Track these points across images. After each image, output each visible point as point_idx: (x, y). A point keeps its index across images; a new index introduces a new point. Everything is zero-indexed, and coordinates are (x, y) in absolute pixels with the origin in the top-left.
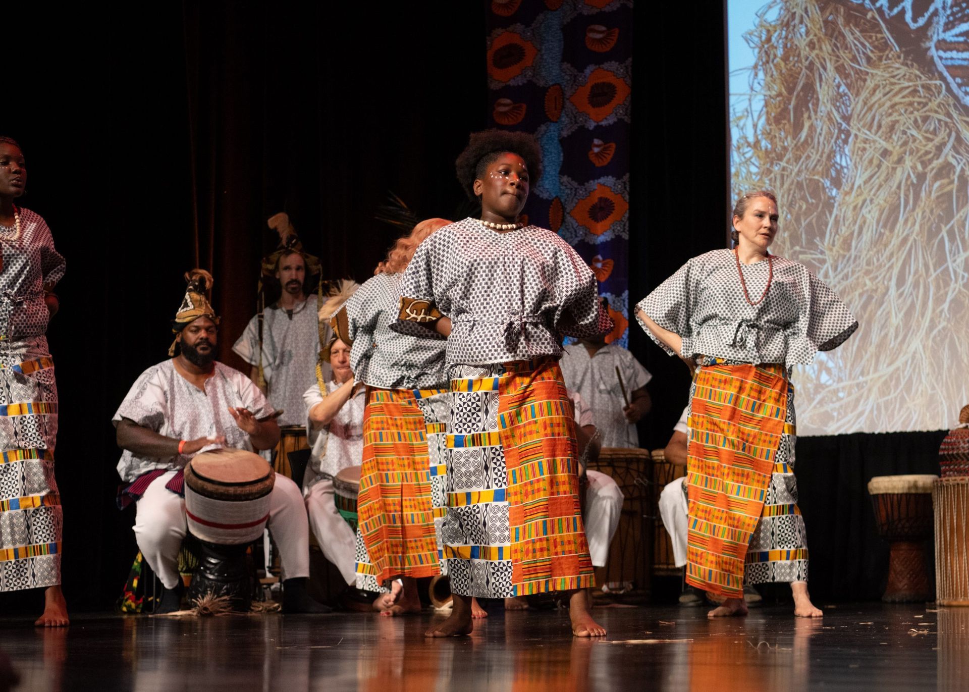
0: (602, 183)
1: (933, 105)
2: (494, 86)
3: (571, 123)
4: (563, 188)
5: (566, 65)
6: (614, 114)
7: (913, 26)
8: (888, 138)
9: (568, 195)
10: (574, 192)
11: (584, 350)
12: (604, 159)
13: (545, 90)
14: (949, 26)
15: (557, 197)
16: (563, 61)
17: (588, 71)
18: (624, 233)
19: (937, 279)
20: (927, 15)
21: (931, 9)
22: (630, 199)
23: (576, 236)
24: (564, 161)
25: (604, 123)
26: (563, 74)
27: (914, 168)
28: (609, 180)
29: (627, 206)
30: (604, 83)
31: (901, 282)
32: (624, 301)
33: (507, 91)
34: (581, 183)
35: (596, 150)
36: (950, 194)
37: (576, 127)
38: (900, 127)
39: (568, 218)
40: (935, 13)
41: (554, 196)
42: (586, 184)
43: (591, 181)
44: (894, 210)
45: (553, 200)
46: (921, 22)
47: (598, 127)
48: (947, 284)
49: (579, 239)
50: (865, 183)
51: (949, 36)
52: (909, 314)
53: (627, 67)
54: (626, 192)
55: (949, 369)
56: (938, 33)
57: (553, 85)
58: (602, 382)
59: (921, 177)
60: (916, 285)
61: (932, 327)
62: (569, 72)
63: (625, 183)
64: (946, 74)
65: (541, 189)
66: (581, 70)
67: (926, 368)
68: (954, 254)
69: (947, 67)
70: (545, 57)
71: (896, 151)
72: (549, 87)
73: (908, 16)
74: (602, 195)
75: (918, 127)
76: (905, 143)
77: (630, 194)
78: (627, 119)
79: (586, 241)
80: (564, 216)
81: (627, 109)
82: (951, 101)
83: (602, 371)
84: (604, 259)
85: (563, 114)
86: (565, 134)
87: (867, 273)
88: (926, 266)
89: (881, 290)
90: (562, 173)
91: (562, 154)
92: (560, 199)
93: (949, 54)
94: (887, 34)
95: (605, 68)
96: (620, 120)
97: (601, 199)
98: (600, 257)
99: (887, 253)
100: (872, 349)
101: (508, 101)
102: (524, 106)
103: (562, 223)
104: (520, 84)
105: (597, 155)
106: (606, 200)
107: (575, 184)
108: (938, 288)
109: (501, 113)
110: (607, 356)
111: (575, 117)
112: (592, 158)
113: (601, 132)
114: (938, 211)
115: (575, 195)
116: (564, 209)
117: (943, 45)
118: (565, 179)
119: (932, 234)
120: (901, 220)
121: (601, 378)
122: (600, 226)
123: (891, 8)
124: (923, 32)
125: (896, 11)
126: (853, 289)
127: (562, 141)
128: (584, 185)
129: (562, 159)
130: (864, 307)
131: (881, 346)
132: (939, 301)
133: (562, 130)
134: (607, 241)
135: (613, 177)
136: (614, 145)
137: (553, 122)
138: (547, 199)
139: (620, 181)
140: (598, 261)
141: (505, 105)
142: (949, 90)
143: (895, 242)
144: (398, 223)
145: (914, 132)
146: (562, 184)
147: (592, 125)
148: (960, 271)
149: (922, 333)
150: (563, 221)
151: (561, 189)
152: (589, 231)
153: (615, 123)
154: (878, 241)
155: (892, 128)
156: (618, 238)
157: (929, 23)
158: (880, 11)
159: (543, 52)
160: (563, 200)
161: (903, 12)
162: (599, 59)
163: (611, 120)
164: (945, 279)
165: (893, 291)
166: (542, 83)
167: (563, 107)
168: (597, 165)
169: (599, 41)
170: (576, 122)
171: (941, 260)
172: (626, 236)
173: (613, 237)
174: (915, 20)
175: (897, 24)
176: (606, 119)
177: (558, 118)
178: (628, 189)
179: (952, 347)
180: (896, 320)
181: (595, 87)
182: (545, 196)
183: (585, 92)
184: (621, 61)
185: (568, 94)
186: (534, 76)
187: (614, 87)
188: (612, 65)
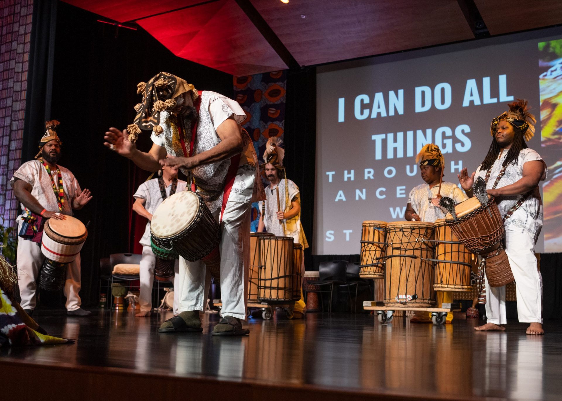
5: (261, 122)
13: (254, 130)
16: (260, 120)
17: (268, 124)
26: (260, 125)
53: (282, 124)
57: (257, 128)
62: (262, 124)
66: (266, 123)
70: (254, 118)
85: (259, 139)
95: (274, 123)
111: (264, 140)
127: (259, 149)
133: (259, 144)
137: (256, 141)
162: (273, 120)
166: (253, 127)
167: (260, 136)
169: (273, 114)
181: (271, 130)
183: (267, 131)
184: (281, 121)
185: (261, 132)
186: (250, 124)
187: (278, 130)
188: (277, 123)
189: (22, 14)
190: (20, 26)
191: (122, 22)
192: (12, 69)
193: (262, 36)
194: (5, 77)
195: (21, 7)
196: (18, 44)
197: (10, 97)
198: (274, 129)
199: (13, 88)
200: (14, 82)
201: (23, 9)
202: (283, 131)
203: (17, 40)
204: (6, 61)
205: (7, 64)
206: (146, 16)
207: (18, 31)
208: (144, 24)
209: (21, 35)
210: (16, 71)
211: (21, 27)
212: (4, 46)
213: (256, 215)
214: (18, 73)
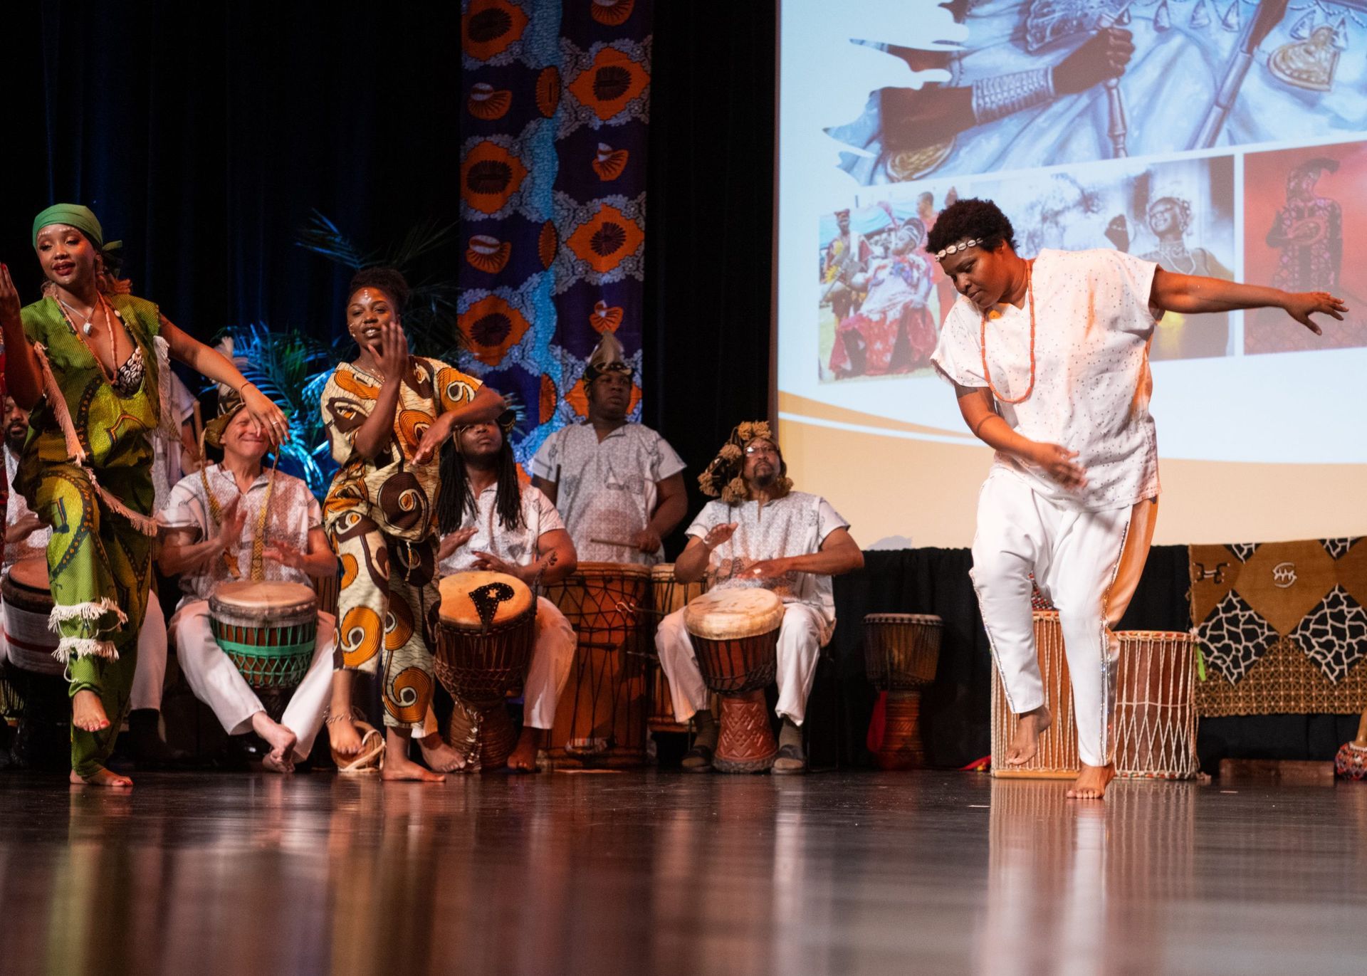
0: (609, 203)
2: (470, 64)
3: (571, 120)
4: (557, 208)
5: (565, 42)
6: (626, 111)
9: (564, 218)
10: (572, 215)
11: (593, 431)
12: (613, 172)
13: (537, 73)
15: (549, 220)
16: (561, 34)
17: (593, 50)
18: (637, 273)
22: (646, 226)
23: (574, 274)
24: (559, 172)
25: (613, 122)
26: (561, 53)
28: (619, 200)
29: (642, 236)
30: (614, 67)
32: (636, 363)
33: (486, 73)
34: (582, 203)
35: (602, 158)
37: (576, 125)
39: (564, 249)
41: (546, 218)
42: (588, 203)
43: (596, 200)
45: (544, 224)
47: (603, 127)
49: (577, 277)
53: (645, 48)
54: (641, 218)
57: (547, 68)
58: (611, 474)
62: (568, 51)
63: (640, 205)
65: (529, 207)
66: (585, 48)
70: (537, 28)
72: (542, 70)
74: (609, 220)
77: (646, 220)
78: (644, 118)
79: (587, 280)
80: (558, 246)
81: (644, 105)
83: (611, 459)
84: (609, 307)
85: (559, 108)
86: (561, 135)
90: (557, 187)
91: (557, 163)
92: (552, 223)
95: (617, 48)
96: (635, 120)
97: (606, 225)
98: (603, 303)
101: (488, 87)
102: (509, 94)
103: (555, 255)
104: (504, 64)
105: (602, 164)
106: (614, 227)
107: (574, 204)
109: (478, 102)
110: (620, 439)
111: (576, 112)
112: (597, 168)
113: (608, 134)
115: (574, 217)
116: (558, 236)
118: (561, 196)
121: (611, 468)
122: (604, 261)
127: (559, 145)
128: (585, 205)
129: (557, 169)
133: (558, 129)
134: (614, 283)
135: (624, 196)
136: (626, 153)
137: (546, 117)
138: (536, 222)
139: (633, 202)
140: (601, 308)
141: (483, 92)
144: (328, 252)
146: (556, 202)
147: (597, 124)
150: (557, 253)
151: (555, 210)
152: (591, 269)
153: (628, 123)
156: (630, 278)
159: (536, 21)
160: (557, 225)
162: (610, 34)
163: (621, 119)
166: (532, 65)
167: (560, 98)
168: (603, 178)
169: (609, 9)
170: (577, 119)
172: (640, 276)
173: (624, 278)
176: (616, 116)
177: (554, 113)
178: (644, 213)
181: (602, 73)
182: (534, 217)
183: (589, 78)
184: (638, 40)
185: (567, 81)
186: (523, 53)
187: (628, 74)
188: (626, 45)
198: (613, 69)
202: (648, 79)
213: (549, 401)
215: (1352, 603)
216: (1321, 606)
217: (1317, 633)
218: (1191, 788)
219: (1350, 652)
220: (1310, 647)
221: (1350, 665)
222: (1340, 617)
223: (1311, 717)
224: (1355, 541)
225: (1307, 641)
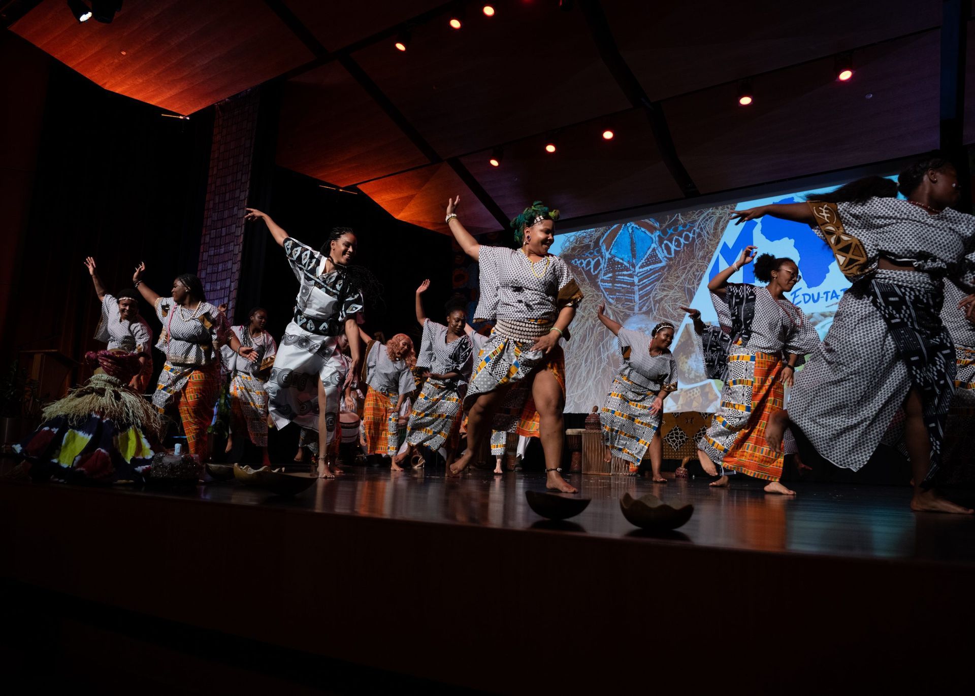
1: (599, 301)
2: (454, 288)
7: (593, 274)
8: (584, 312)
14: (605, 274)
19: (598, 361)
20: (598, 270)
21: (600, 268)
27: (592, 322)
31: (586, 361)
36: (603, 331)
38: (588, 308)
40: (601, 270)
44: (585, 336)
46: (596, 272)
48: (601, 363)
50: (576, 326)
51: (605, 278)
52: (588, 372)
55: (601, 392)
56: (601, 277)
57: (473, 289)
59: (594, 326)
60: (591, 362)
61: (596, 377)
64: (603, 291)
67: (593, 392)
68: (604, 352)
69: (604, 288)
71: (586, 316)
73: (592, 270)
75: (594, 308)
76: (589, 314)
82: (605, 300)
87: (575, 358)
88: (595, 357)
89: (580, 364)
93: (604, 284)
94: (585, 276)
99: (582, 351)
100: (576, 384)
104: (463, 288)
108: (598, 364)
114: (599, 338)
117: (603, 281)
119: (597, 345)
120: (587, 340)
123: (586, 267)
124: (597, 276)
125: (588, 268)
126: (571, 363)
130: (574, 369)
131: (579, 383)
132: (598, 368)
142: (604, 296)
143: (585, 347)
145: (592, 310)
148: (606, 359)
149: (592, 379)
154: (579, 347)
155: (585, 308)
157: (599, 273)
158: (583, 268)
159: (471, 277)
161: (590, 268)
164: (600, 361)
165: (583, 365)
171: (599, 355)
174: (594, 272)
175: (588, 273)
179: (602, 384)
180: (584, 374)
189: (243, 181)
190: (240, 192)
191: (343, 187)
192: (233, 233)
193: (477, 199)
194: (227, 241)
195: (242, 174)
196: (238, 209)
197: (230, 260)
199: (233, 251)
200: (234, 245)
201: (244, 176)
203: (237, 206)
204: (229, 226)
205: (229, 229)
206: (365, 180)
207: (239, 197)
208: (365, 189)
209: (242, 200)
210: (236, 235)
211: (242, 193)
212: (227, 211)
214: (238, 236)
215: (680, 430)
216: (672, 430)
217: (671, 438)
218: (634, 478)
219: (680, 443)
220: (669, 441)
221: (680, 446)
222: (677, 433)
223: (669, 460)
224: (681, 413)
225: (668, 440)
